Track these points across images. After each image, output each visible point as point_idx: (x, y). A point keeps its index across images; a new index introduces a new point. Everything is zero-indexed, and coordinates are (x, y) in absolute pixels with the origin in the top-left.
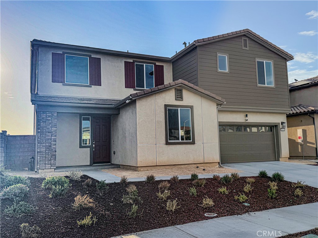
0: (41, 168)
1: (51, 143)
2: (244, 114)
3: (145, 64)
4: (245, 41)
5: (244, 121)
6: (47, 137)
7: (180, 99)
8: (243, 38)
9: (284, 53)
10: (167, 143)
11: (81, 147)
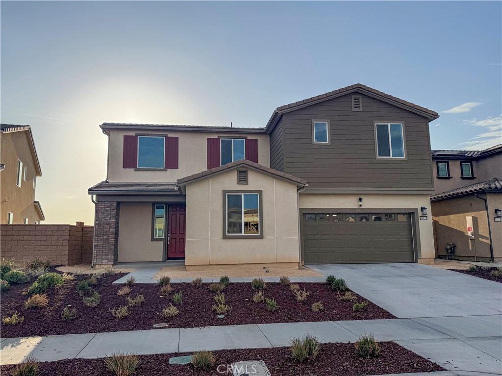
0: (97, 263)
1: (108, 236)
2: (356, 198)
3: (233, 140)
4: (357, 100)
5: (357, 207)
6: (105, 230)
7: (244, 182)
8: (353, 96)
9: (421, 109)
10: (225, 237)
11: (153, 239)
